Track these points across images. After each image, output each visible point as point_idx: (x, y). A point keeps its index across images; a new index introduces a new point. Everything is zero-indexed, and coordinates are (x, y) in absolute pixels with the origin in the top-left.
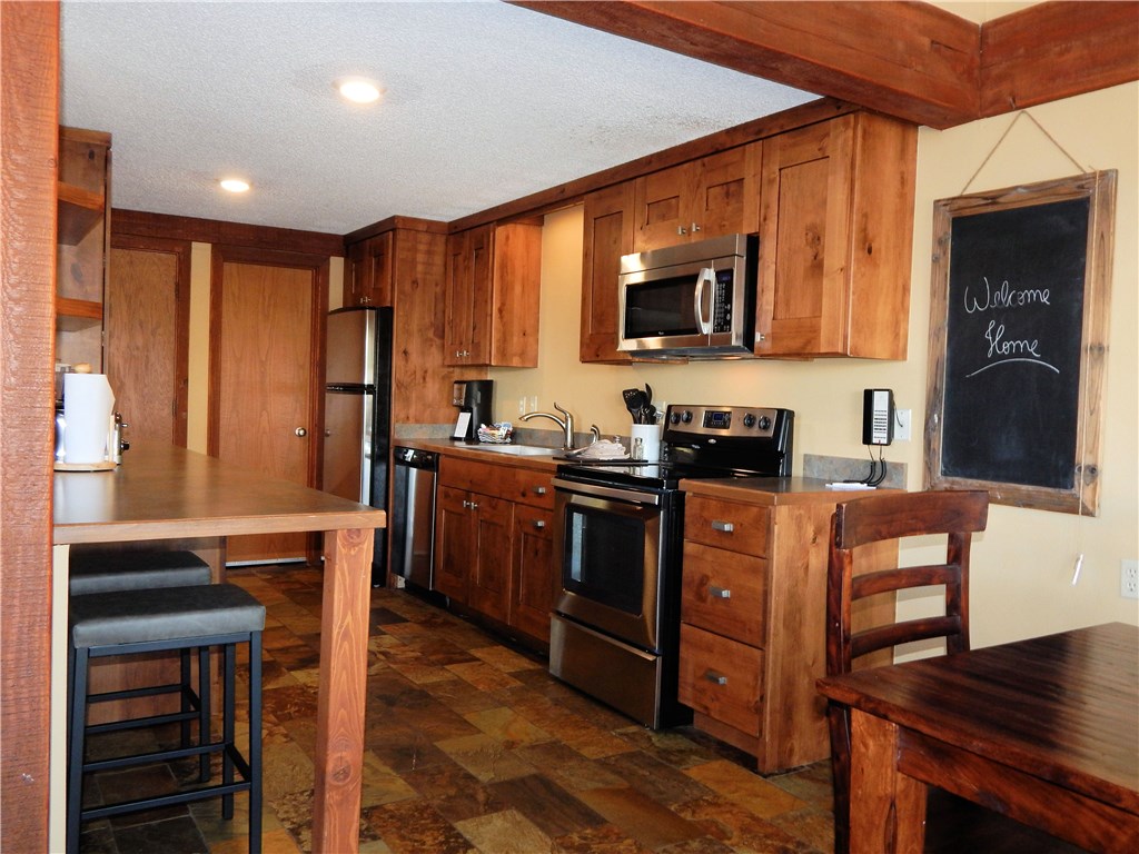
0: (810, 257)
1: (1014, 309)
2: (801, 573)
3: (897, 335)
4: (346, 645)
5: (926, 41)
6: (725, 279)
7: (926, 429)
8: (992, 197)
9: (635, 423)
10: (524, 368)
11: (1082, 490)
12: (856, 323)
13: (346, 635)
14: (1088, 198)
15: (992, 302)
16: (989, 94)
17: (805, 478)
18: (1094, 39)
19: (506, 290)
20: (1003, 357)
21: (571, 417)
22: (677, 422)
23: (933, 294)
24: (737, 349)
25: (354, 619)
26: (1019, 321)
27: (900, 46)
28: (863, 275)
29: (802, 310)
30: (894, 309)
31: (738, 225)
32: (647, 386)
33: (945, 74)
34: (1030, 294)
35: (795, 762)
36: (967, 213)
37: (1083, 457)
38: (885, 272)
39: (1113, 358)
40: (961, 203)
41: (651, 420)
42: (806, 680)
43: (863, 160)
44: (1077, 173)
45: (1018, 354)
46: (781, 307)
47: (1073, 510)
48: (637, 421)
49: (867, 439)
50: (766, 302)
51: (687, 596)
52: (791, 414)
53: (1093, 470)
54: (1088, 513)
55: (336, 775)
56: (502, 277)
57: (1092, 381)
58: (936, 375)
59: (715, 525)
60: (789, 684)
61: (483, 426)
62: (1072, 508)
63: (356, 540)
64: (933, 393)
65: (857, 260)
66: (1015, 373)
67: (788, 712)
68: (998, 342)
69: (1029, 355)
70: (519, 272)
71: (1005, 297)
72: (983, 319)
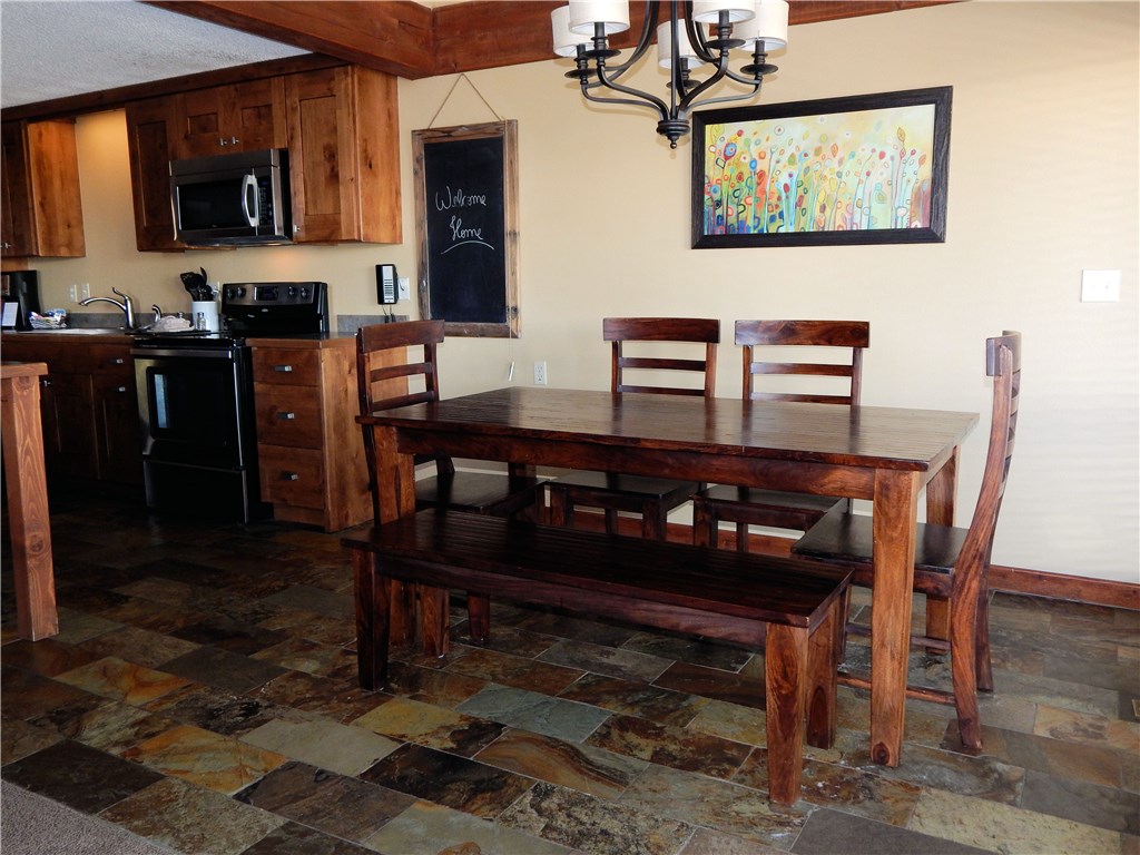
0: (329, 170)
1: (466, 208)
2: (343, 395)
3: (394, 226)
4: (29, 458)
5: (395, 21)
6: (265, 183)
7: (419, 291)
8: (448, 132)
9: (195, 300)
10: (72, 257)
11: (511, 323)
12: (365, 217)
13: (28, 452)
14: (502, 138)
15: (453, 203)
16: (441, 58)
17: (339, 333)
18: (499, 33)
19: (45, 185)
20: (462, 240)
21: (130, 299)
22: (233, 297)
23: (416, 197)
24: (279, 238)
25: (33, 440)
26: (470, 216)
27: (378, 25)
28: (367, 183)
29: (326, 208)
30: (391, 207)
31: (270, 141)
32: (202, 269)
33: (411, 46)
34: (474, 199)
35: (351, 523)
36: (433, 141)
37: (510, 303)
38: (382, 181)
39: (522, 239)
40: (428, 134)
41: (209, 297)
42: (353, 468)
43: (360, 100)
44: (496, 120)
45: (470, 238)
46: (311, 207)
47: (506, 335)
48: (196, 299)
49: (381, 301)
50: (299, 202)
51: (260, 423)
52: (325, 286)
53: (515, 309)
54: (515, 337)
55: (33, 548)
56: (40, 172)
57: (512, 254)
58: (421, 253)
59: (278, 369)
60: (341, 471)
61: (34, 314)
62: (506, 334)
63: (26, 385)
64: (422, 266)
65: (363, 174)
66: (469, 250)
67: (342, 490)
68: (458, 230)
69: (477, 239)
70: (56, 168)
71: (460, 200)
72: (448, 214)
